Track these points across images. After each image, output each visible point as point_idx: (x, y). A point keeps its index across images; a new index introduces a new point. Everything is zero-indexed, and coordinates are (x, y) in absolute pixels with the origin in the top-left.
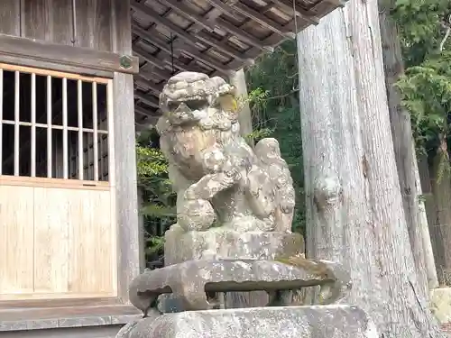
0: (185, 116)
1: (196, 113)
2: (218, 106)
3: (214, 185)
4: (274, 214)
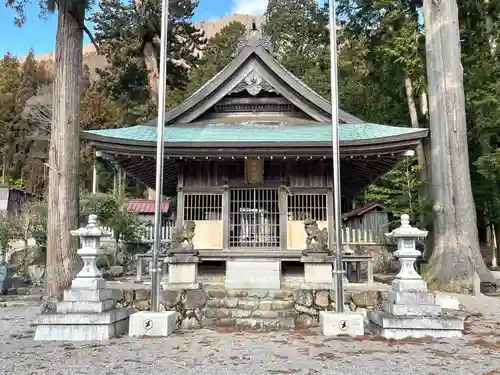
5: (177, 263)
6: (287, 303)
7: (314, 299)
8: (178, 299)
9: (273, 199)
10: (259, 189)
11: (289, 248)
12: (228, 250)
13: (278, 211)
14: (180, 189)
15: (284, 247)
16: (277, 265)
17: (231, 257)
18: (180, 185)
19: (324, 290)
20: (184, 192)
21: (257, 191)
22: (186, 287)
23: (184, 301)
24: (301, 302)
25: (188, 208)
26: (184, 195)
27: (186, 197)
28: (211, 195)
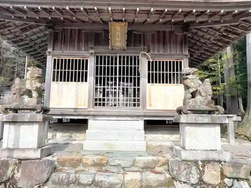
0: (185, 77)
1: (188, 76)
2: (193, 74)
3: (191, 90)
4: (206, 96)
5: (14, 122)
6: (161, 178)
7: (202, 173)
8: (9, 173)
9: (135, 64)
10: (122, 55)
11: (148, 108)
12: (91, 109)
13: (139, 75)
14: (50, 53)
15: (144, 107)
16: (141, 124)
17: (94, 116)
18: (50, 50)
19: (215, 161)
20: (53, 56)
21: (120, 57)
22: (22, 155)
23: (18, 175)
24: (183, 179)
25: (56, 70)
26: (53, 58)
27: (55, 60)
28: (78, 59)
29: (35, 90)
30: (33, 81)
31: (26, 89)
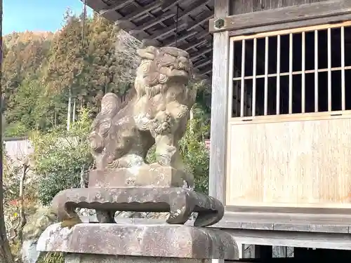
14: (221, 23)
18: (221, 14)
20: (232, 31)
25: (242, 78)
26: (232, 40)
27: (238, 45)
28: (316, 29)
29: (163, 132)
30: (157, 97)
31: (135, 130)
